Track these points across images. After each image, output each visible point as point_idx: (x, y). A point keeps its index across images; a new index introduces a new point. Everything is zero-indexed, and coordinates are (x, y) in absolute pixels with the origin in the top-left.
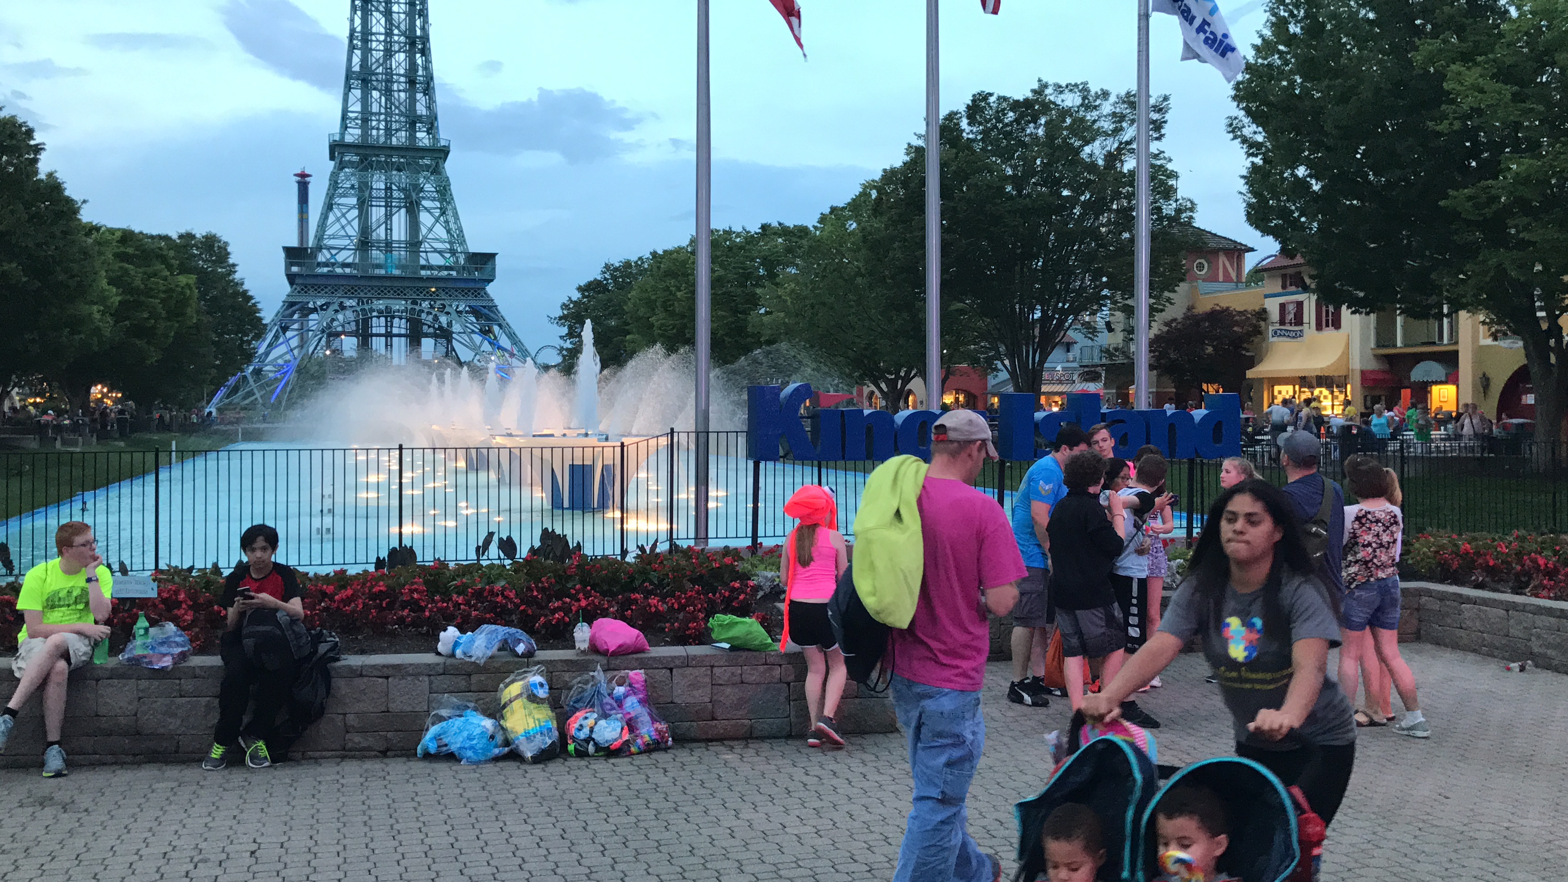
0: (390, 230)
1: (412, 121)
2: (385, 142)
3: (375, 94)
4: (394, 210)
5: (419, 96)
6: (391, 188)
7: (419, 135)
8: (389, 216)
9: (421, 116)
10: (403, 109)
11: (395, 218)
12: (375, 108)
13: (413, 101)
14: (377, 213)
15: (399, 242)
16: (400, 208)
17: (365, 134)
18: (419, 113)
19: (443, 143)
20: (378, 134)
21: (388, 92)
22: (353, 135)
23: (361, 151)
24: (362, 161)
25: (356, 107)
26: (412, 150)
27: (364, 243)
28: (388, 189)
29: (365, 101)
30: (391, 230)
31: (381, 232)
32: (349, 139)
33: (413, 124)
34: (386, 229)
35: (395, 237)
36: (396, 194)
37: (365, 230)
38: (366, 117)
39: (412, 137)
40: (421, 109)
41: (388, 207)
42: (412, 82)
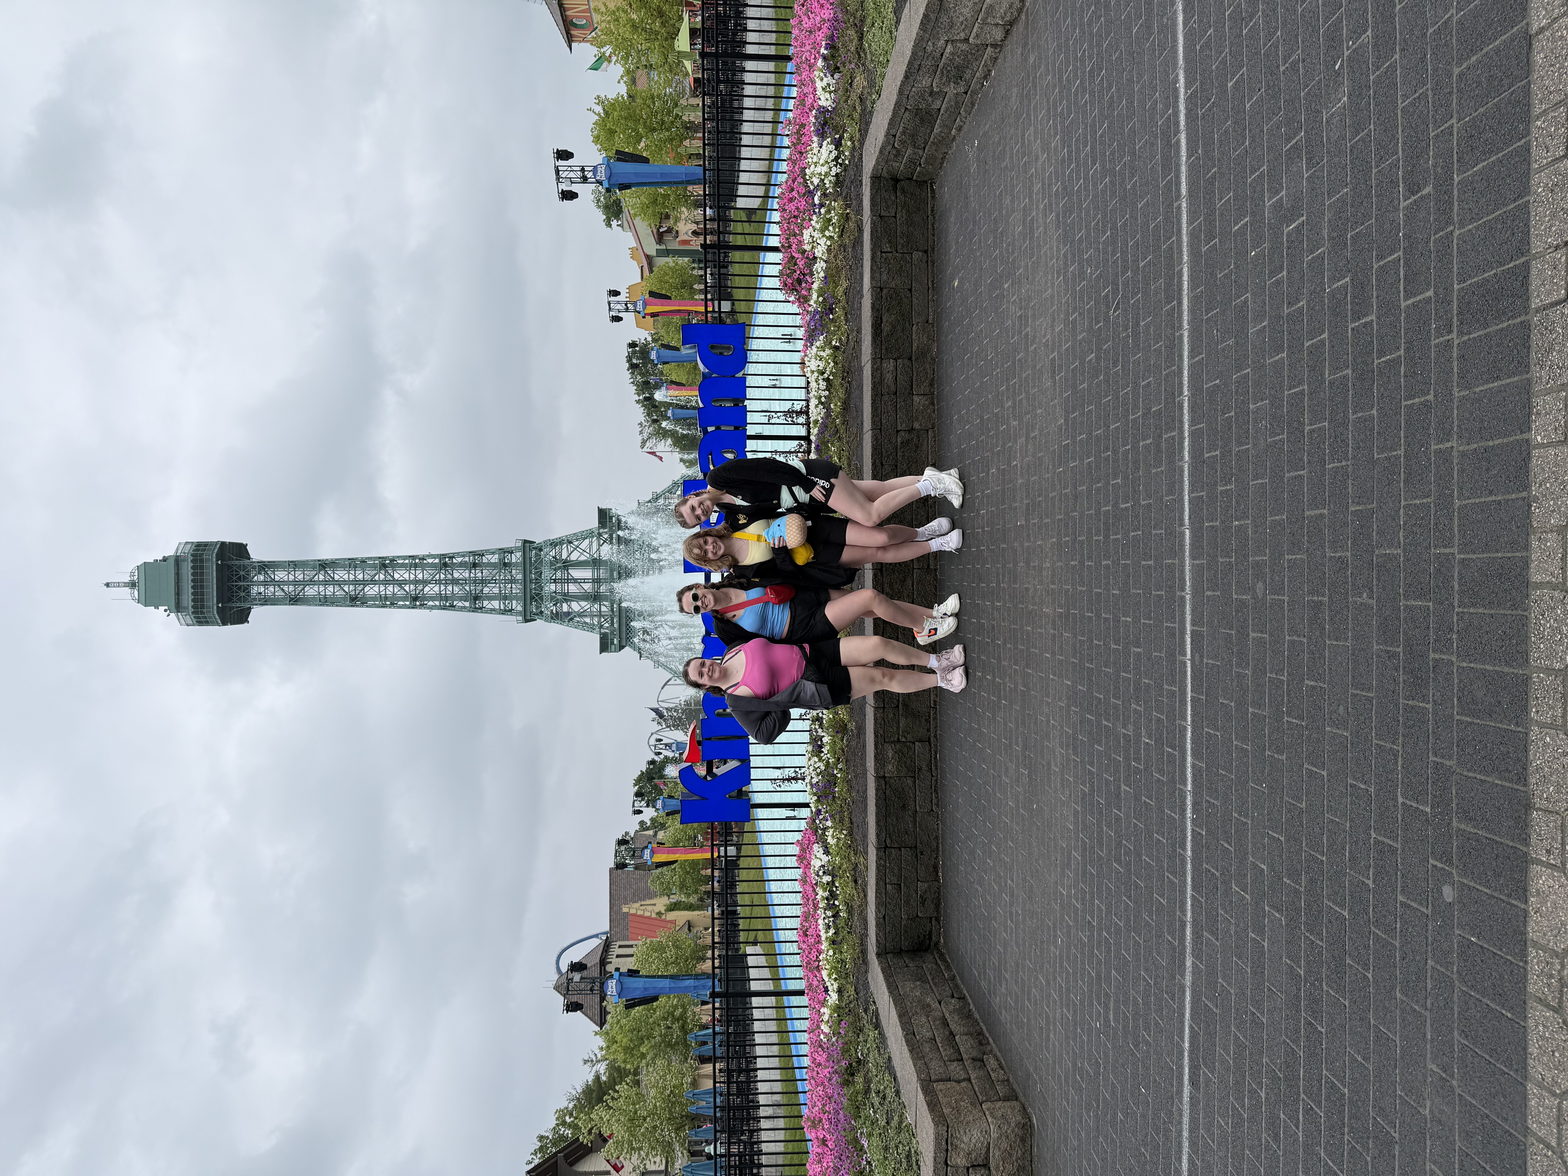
1: (503, 565)
3: (486, 590)
5: (485, 560)
6: (555, 580)
7: (514, 560)
10: (495, 571)
12: (496, 590)
13: (489, 564)
14: (573, 588)
17: (516, 598)
19: (519, 544)
20: (517, 589)
21: (484, 582)
23: (528, 601)
25: (496, 604)
26: (525, 564)
28: (555, 581)
29: (490, 598)
31: (587, 587)
33: (505, 565)
37: (585, 597)
40: (495, 559)
41: (568, 581)
42: (475, 565)
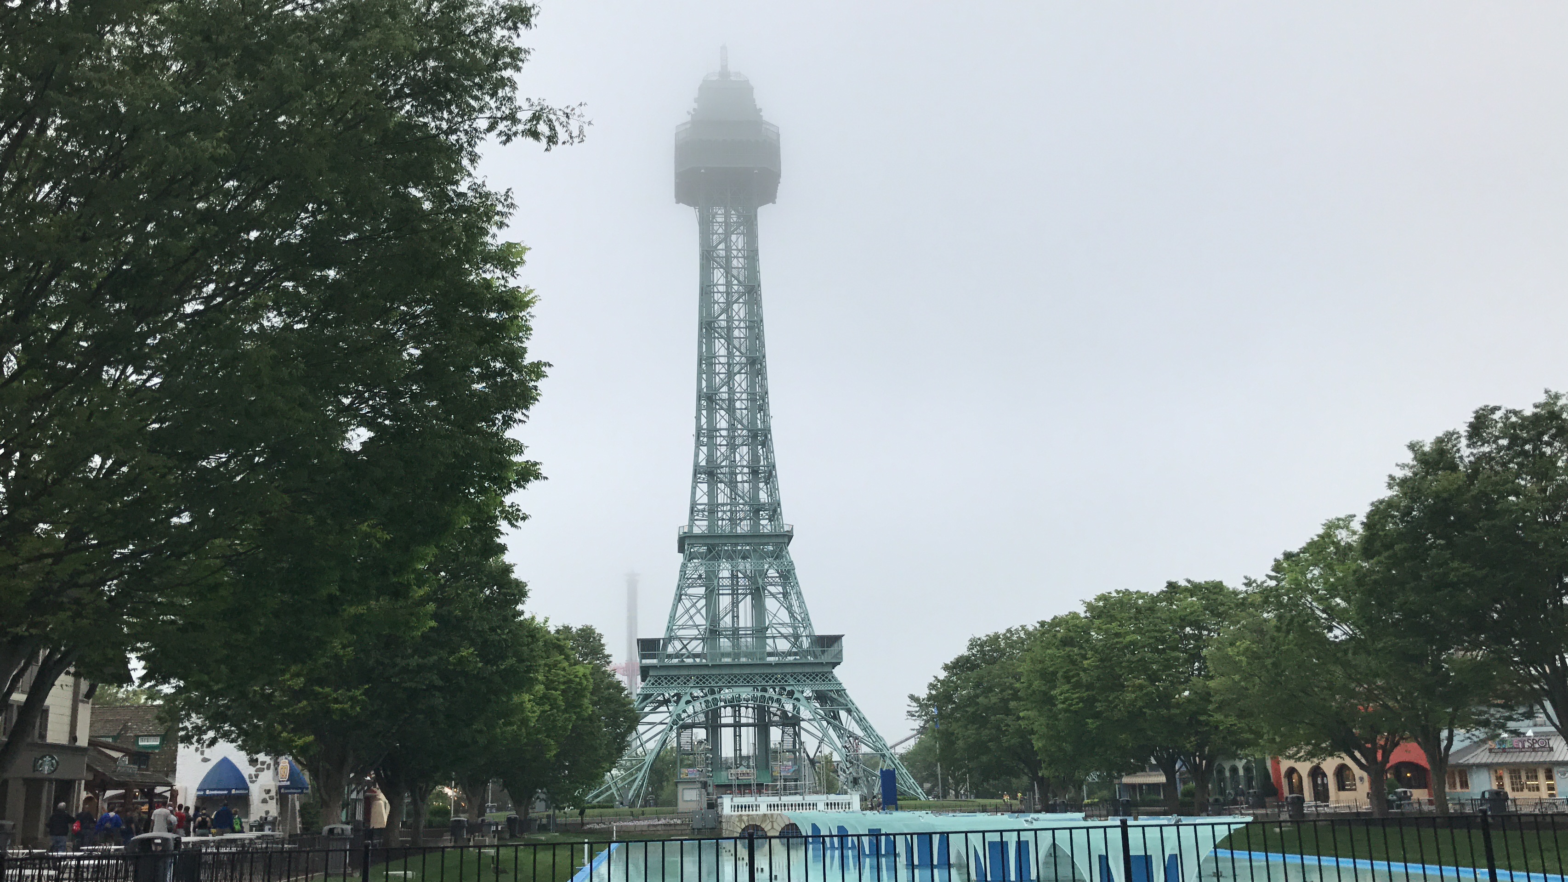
0: (736, 617)
2: (731, 531)
4: (741, 597)
8: (735, 604)
9: (764, 504)
15: (746, 629)
16: (746, 595)
18: (762, 501)
22: (701, 527)
24: (709, 551)
27: (713, 632)
30: (738, 617)
32: (696, 531)
34: (733, 617)
35: (741, 625)
39: (756, 525)
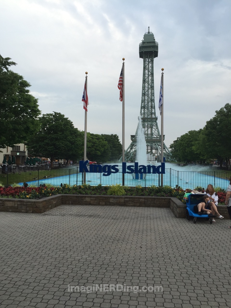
1: (152, 114)
3: (146, 110)
8: (148, 130)
10: (150, 112)
11: (149, 130)
12: (146, 112)
13: (152, 110)
14: (146, 129)
15: (149, 134)
17: (144, 116)
19: (156, 117)
20: (146, 116)
21: (148, 109)
23: (143, 119)
25: (143, 112)
26: (152, 118)
29: (144, 111)
34: (147, 132)
35: (149, 133)
36: (149, 126)
38: (144, 113)
39: (152, 116)
40: (153, 111)
41: (148, 128)
42: (152, 107)
